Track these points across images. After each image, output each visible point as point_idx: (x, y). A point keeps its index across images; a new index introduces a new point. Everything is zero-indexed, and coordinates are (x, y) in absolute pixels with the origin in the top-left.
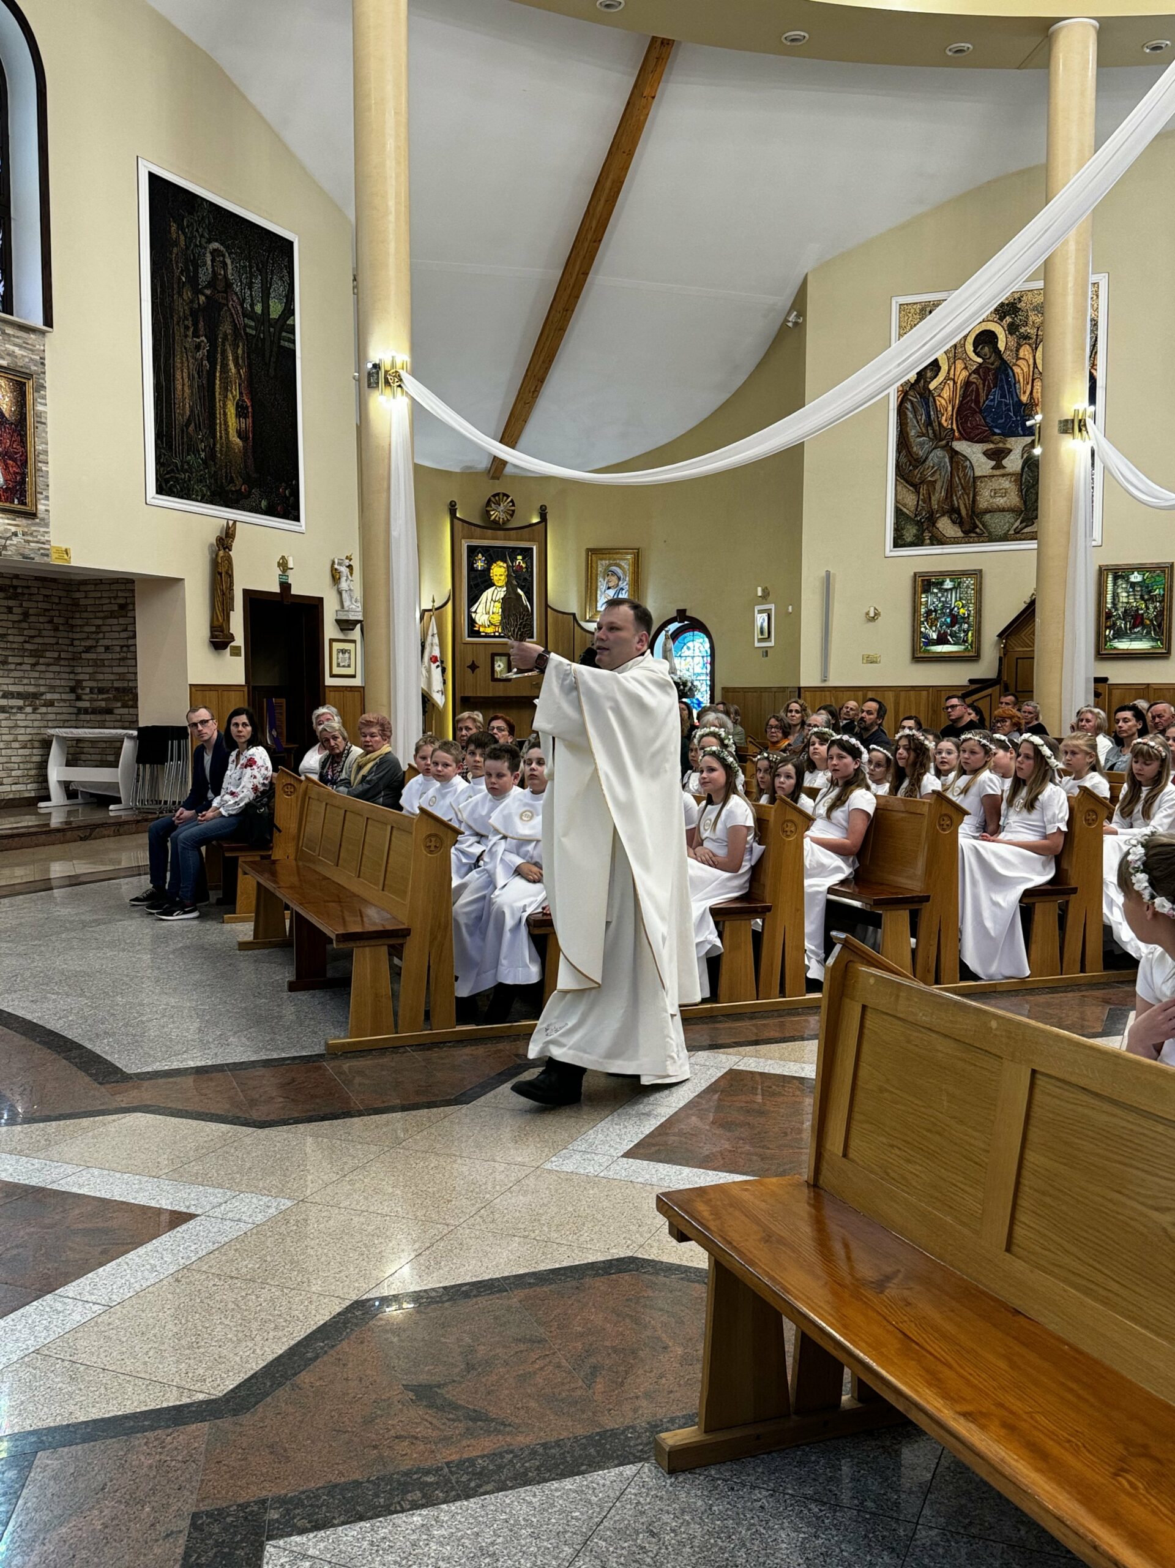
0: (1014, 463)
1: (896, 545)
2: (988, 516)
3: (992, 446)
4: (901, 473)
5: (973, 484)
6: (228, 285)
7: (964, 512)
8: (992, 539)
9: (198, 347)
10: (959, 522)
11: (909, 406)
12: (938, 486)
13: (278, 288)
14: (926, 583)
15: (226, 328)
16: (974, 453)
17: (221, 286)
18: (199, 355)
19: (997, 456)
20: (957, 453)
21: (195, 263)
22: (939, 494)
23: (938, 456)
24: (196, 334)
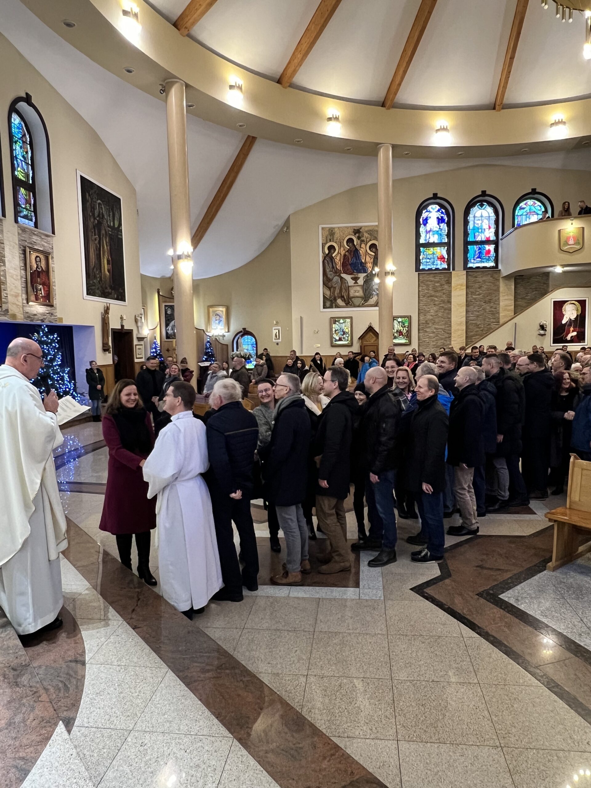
0: (361, 282)
1: (324, 308)
2: (353, 299)
3: (353, 276)
4: (324, 284)
5: (348, 288)
6: (103, 216)
7: (345, 297)
8: (355, 306)
9: (96, 239)
10: (344, 300)
11: (326, 261)
12: (337, 288)
13: (117, 216)
14: (334, 320)
15: (103, 232)
16: (348, 278)
17: (101, 216)
18: (96, 242)
19: (356, 279)
20: (343, 278)
21: (93, 208)
22: (337, 291)
23: (336, 279)
24: (95, 235)
